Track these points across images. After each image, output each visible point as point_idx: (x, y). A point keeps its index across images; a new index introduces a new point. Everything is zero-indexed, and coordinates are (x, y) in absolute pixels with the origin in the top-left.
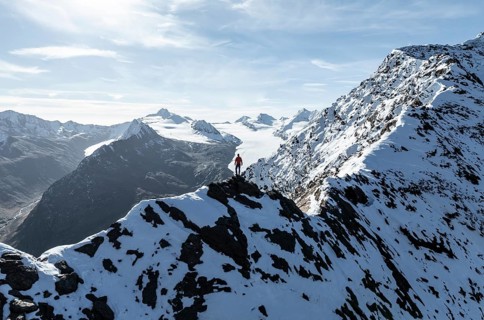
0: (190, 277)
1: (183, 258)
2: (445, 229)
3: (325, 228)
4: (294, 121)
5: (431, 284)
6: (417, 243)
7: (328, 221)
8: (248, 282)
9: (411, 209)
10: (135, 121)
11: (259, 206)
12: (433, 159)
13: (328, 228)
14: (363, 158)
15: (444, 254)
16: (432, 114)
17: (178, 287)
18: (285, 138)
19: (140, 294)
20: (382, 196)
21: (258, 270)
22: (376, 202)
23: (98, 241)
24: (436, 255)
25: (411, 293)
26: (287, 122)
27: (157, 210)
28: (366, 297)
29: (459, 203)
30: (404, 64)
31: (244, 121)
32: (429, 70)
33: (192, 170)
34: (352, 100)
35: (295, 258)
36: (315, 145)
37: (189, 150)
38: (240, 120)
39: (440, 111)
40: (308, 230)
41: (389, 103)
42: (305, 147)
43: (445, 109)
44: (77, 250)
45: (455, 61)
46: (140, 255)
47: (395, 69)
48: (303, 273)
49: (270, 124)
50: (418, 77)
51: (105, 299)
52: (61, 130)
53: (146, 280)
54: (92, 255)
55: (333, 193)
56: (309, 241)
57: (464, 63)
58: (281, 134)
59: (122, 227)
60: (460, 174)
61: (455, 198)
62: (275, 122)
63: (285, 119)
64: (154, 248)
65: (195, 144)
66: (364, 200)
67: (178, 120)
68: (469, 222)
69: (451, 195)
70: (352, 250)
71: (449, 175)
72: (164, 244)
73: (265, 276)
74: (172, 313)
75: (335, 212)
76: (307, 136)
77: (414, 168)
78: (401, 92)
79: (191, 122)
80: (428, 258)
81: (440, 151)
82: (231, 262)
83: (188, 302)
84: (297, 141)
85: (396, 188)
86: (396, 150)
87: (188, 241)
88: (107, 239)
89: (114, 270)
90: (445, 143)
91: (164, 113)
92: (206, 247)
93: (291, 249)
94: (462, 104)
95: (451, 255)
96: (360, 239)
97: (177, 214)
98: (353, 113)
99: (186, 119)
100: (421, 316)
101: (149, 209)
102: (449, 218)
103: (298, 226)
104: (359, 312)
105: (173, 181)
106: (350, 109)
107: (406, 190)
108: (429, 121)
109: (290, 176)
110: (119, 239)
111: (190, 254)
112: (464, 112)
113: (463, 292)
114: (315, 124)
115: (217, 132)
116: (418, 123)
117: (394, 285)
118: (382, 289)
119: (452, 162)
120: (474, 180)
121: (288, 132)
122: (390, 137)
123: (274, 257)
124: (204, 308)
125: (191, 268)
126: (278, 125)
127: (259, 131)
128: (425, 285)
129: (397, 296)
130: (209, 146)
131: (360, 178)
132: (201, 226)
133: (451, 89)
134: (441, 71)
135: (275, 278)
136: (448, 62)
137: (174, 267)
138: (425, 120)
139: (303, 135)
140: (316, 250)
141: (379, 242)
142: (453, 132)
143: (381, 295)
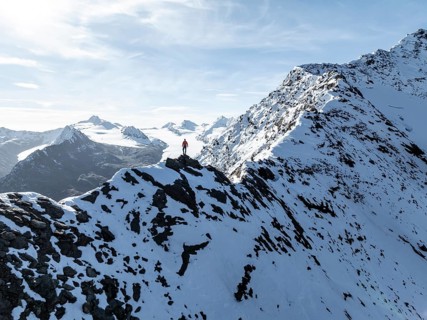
0: (160, 216)
1: (154, 204)
2: (330, 197)
3: (246, 191)
4: (213, 127)
5: (319, 231)
6: (310, 206)
7: (247, 187)
8: (198, 219)
9: (305, 183)
10: (68, 128)
11: (201, 175)
12: (322, 149)
13: (248, 191)
14: (271, 149)
15: (329, 214)
16: (322, 117)
17: (153, 221)
18: (206, 142)
19: (129, 226)
20: (285, 174)
21: (204, 213)
22: (281, 178)
23: (96, 194)
24: (323, 215)
25: (304, 234)
26: (208, 128)
27: (133, 174)
28: (274, 233)
29: (340, 180)
30: (304, 78)
31: (169, 127)
32: (322, 84)
34: (262, 108)
35: (227, 207)
36: (233, 146)
37: (120, 154)
38: (166, 126)
39: (328, 114)
40: (234, 191)
41: (292, 110)
42: (224, 148)
43: (333, 113)
44: (82, 199)
45: (342, 76)
46: (126, 203)
47: (296, 83)
48: (232, 216)
49: (193, 129)
50: (315, 89)
51: (107, 227)
53: (132, 217)
54: (93, 202)
55: (250, 171)
56: (236, 198)
57: (350, 79)
58: (202, 138)
59: (111, 186)
60: (341, 160)
61: (337, 177)
62: (197, 128)
63: (206, 125)
64: (135, 198)
65: (125, 148)
66: (272, 177)
67: (108, 126)
68: (346, 193)
69: (334, 174)
70: (265, 206)
71: (333, 161)
72: (141, 195)
73: (208, 217)
74: (151, 237)
75: (252, 182)
76: (226, 139)
77: (309, 156)
78: (301, 101)
79: (121, 128)
80: (317, 216)
81: (327, 143)
82: (186, 207)
83: (161, 230)
84: (217, 143)
85: (295, 169)
86: (296, 143)
87: (157, 193)
88: (101, 193)
89: (109, 211)
90: (331, 138)
91: (95, 120)
92: (168, 198)
93: (224, 201)
94: (344, 110)
95: (333, 214)
96: (270, 200)
97: (147, 177)
98: (263, 119)
99: (116, 126)
100: (311, 248)
101: (127, 174)
102: (333, 190)
103: (228, 189)
104: (270, 241)
106: (261, 116)
107: (302, 171)
108: (320, 122)
110: (110, 193)
111: (159, 201)
112: (346, 116)
113: (340, 238)
114: (232, 129)
115: (145, 137)
116: (311, 123)
117: (293, 227)
118: (284, 229)
119: (336, 151)
120: (351, 164)
121: (209, 136)
122: (291, 134)
123: (213, 206)
124: (172, 234)
125: (160, 210)
126: (200, 131)
127: (183, 136)
128: (314, 232)
129: (295, 234)
130: (138, 149)
131: (269, 162)
132: (164, 185)
133: (338, 98)
134: (332, 85)
135: (215, 218)
136: (336, 78)
137: (150, 209)
138: (317, 121)
139: (222, 138)
140: (240, 203)
141: (283, 204)
142: (337, 131)
143: (284, 232)
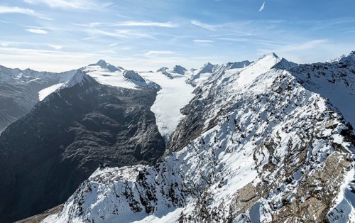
4: (201, 72)
26: (196, 73)
31: (163, 71)
33: (122, 111)
34: (250, 112)
36: (219, 152)
37: (121, 95)
38: (161, 70)
42: (210, 152)
47: (287, 93)
49: (183, 74)
52: (20, 76)
58: (191, 82)
62: (186, 72)
63: (194, 70)
65: (126, 89)
67: (112, 69)
79: (123, 71)
84: (203, 142)
91: (102, 64)
99: (119, 69)
105: (106, 121)
109: (197, 179)
114: (219, 128)
115: (142, 80)
121: (196, 80)
126: (189, 75)
127: (174, 79)
130: (136, 91)
139: (208, 137)
